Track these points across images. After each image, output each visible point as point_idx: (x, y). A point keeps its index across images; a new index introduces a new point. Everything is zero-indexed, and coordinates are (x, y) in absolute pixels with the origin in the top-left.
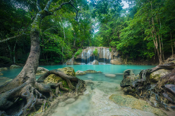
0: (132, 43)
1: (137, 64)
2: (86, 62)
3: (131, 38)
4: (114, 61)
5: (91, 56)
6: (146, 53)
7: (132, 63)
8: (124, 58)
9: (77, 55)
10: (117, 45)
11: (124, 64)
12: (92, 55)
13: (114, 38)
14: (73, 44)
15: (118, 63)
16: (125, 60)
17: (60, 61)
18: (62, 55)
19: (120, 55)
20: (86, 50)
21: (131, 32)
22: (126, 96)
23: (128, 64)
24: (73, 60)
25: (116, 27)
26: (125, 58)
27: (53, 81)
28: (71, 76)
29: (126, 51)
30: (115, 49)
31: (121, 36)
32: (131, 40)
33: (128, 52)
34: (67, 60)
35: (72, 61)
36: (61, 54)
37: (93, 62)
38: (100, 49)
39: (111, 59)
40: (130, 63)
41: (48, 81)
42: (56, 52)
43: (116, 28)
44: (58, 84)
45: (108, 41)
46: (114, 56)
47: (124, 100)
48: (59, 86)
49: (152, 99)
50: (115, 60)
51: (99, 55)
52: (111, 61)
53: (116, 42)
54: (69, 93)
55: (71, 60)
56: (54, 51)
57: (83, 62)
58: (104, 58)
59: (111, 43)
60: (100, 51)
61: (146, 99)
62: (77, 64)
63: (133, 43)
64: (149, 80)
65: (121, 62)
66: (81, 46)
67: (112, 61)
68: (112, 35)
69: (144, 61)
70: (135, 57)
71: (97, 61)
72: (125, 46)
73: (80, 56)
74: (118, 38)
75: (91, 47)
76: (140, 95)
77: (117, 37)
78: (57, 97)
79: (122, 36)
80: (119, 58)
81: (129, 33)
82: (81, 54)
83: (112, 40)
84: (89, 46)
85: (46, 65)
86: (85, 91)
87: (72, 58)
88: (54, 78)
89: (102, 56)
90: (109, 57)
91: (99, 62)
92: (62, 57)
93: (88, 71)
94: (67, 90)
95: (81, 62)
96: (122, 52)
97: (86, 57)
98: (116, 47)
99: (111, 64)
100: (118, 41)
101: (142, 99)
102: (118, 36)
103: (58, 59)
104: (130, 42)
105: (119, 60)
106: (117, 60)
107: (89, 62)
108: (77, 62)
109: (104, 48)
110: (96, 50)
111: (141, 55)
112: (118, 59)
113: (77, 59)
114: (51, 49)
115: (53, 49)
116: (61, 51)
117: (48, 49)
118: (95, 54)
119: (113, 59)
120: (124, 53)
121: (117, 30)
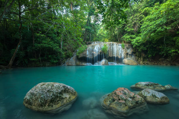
1: (155, 65)
4: (128, 60)
5: (99, 54)
6: (174, 50)
7: (148, 62)
8: (139, 57)
11: (139, 64)
12: (101, 53)
15: (134, 63)
16: (141, 59)
17: (58, 60)
18: (60, 53)
19: (135, 53)
23: (144, 63)
26: (141, 56)
29: (142, 47)
34: (66, 59)
35: (74, 60)
36: (59, 50)
38: (110, 45)
46: (127, 54)
50: (130, 60)
52: (123, 60)
53: (130, 36)
55: (71, 59)
56: (49, 47)
57: (89, 62)
58: (116, 56)
62: (81, 64)
65: (136, 61)
67: (126, 61)
68: (126, 27)
69: (164, 60)
70: (154, 55)
71: (107, 60)
73: (85, 54)
75: (97, 42)
80: (133, 57)
84: (94, 41)
85: (38, 66)
87: (73, 56)
90: (121, 56)
92: (60, 55)
96: (138, 48)
97: (93, 54)
98: (132, 43)
99: (124, 64)
100: (134, 34)
103: (55, 57)
105: (133, 59)
107: (96, 62)
108: (81, 62)
109: (115, 43)
110: (105, 46)
111: (163, 52)
112: (132, 58)
113: (80, 58)
114: (45, 44)
115: (48, 44)
116: (59, 47)
117: (42, 44)
118: (104, 52)
119: (126, 57)
120: (140, 50)
121: (133, 20)
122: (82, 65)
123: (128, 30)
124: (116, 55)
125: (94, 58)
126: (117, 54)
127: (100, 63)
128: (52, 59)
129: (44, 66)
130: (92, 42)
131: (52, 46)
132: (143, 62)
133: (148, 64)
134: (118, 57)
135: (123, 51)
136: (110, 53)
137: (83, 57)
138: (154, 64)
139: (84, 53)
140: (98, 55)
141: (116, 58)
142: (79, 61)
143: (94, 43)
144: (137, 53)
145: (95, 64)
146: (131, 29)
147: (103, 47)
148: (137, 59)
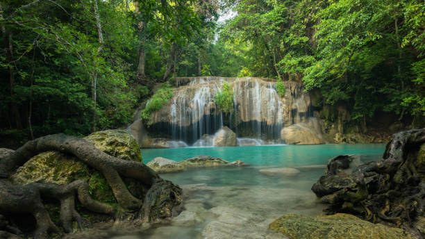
0: (360, 61)
1: (379, 143)
2: (189, 135)
3: (355, 40)
4: (294, 130)
5: (208, 113)
6: (410, 98)
7: (359, 136)
8: (333, 120)
9: (153, 110)
10: (306, 70)
11: (330, 142)
12: (212, 110)
13: (295, 43)
14: (135, 68)
15: (310, 138)
16: (336, 128)
18: (90, 112)
19: (318, 109)
20: (189, 91)
21: (357, 20)
22: (330, 216)
24: (139, 131)
26: (336, 118)
27: (49, 175)
28: (124, 158)
29: (337, 92)
30: (297, 87)
31: (320, 32)
32: (355, 48)
33: (345, 96)
35: (135, 132)
36: (87, 104)
37: (215, 138)
38: (242, 86)
39: (284, 124)
40: (354, 137)
41: (28, 177)
42: (66, 98)
44: (72, 185)
45: (271, 58)
46: (294, 112)
47: (323, 228)
48: (75, 192)
49: (422, 225)
50: (300, 129)
51: (238, 110)
52: (282, 131)
53: (300, 59)
54: (117, 222)
55: (128, 130)
56: (57, 96)
57: (178, 138)
58: (259, 119)
59: (283, 61)
60: (243, 94)
61: (402, 222)
62: (155, 144)
63: (363, 64)
64: (413, 168)
65: (322, 133)
66: (169, 76)
67: (288, 132)
68: (287, 31)
70: (371, 114)
71: (231, 133)
72: (336, 75)
73: (167, 114)
74: (307, 42)
75: (205, 79)
76: (383, 212)
77: (305, 39)
78: (67, 232)
79: (324, 35)
80: (314, 121)
81: (347, 23)
82: (169, 105)
83: (287, 52)
84: (198, 75)
86: (179, 213)
87: (132, 122)
88: (51, 166)
89: (251, 114)
91: (240, 136)
92: (91, 120)
93: (192, 161)
94: (107, 212)
95: (171, 139)
96: (326, 95)
97: (189, 115)
98: (303, 79)
99: (284, 141)
100: (310, 53)
101: (389, 224)
102: (310, 36)
103: (78, 126)
104: (353, 58)
105: (312, 127)
106: (306, 129)
107: (199, 137)
108: (155, 139)
109: (257, 81)
110: (228, 89)
111: (392, 105)
112: (310, 123)
113: (152, 126)
114: (45, 86)
115: (53, 87)
116: (85, 95)
117: (33, 87)
118: (221, 107)
119: (290, 122)
120: (331, 100)
121: (305, 13)
122: (156, 147)
123: (292, 40)
124: (259, 115)
125: (191, 124)
126: (261, 113)
127: (210, 140)
128: (66, 130)
130: (190, 78)
131: (63, 92)
132: (342, 136)
133: (357, 142)
135: (280, 102)
136: (244, 110)
137: (158, 123)
138: (373, 142)
139: (164, 111)
140: (205, 116)
141: (259, 124)
142: (148, 135)
143: (198, 82)
144: (326, 111)
145: (196, 143)
146: (300, 38)
147: (220, 91)
148: (324, 129)
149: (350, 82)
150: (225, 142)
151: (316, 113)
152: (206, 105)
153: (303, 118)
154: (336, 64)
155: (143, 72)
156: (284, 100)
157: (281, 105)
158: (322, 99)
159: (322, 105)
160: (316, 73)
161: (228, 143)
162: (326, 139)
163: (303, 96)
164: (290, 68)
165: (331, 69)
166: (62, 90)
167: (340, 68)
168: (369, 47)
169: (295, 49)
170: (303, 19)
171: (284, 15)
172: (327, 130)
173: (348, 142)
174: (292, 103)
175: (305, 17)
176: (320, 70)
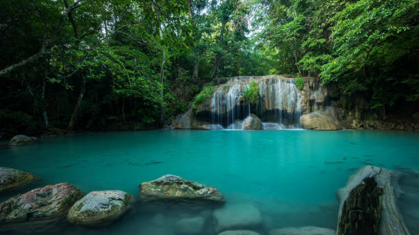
0: (379, 56)
1: (400, 130)
3: (376, 34)
4: (312, 117)
5: (239, 104)
7: (378, 123)
8: (350, 108)
9: (200, 102)
10: (323, 67)
11: (347, 128)
13: (313, 45)
14: (191, 74)
15: (327, 125)
16: (353, 115)
17: (154, 119)
18: (159, 105)
19: (336, 99)
20: (225, 88)
21: (377, 14)
24: (191, 117)
25: (318, 9)
26: (353, 106)
29: (353, 84)
30: (315, 81)
31: (336, 33)
32: (375, 43)
33: (362, 88)
34: (175, 116)
35: (188, 118)
37: (244, 123)
39: (303, 112)
40: (372, 124)
42: (142, 96)
43: (318, 12)
45: (294, 58)
46: (312, 102)
50: (317, 116)
52: (301, 118)
53: (317, 58)
55: (185, 116)
57: (216, 122)
59: (301, 61)
60: (267, 88)
62: (200, 127)
63: (383, 57)
65: (339, 120)
66: (214, 77)
67: (306, 119)
70: (392, 104)
71: (257, 118)
72: (353, 69)
73: (208, 105)
74: (325, 43)
75: (238, 79)
77: (322, 41)
80: (330, 110)
82: (210, 99)
83: (307, 52)
84: (237, 75)
85: (122, 131)
87: (187, 110)
95: (211, 123)
96: (343, 87)
97: (225, 106)
98: (320, 74)
99: (303, 127)
100: (327, 52)
102: (327, 38)
103: (153, 113)
104: (371, 53)
105: (330, 115)
106: (323, 117)
108: (200, 123)
109: (279, 78)
110: (255, 85)
112: (327, 111)
113: (198, 114)
118: (249, 99)
119: (308, 111)
120: (348, 91)
121: (322, 18)
123: (310, 43)
125: (226, 113)
127: (240, 124)
129: (131, 129)
130: (228, 78)
132: (359, 123)
133: (376, 128)
134: (286, 111)
135: (299, 94)
137: (203, 112)
138: (393, 129)
139: (207, 103)
140: (236, 106)
142: (196, 120)
144: (343, 101)
146: (318, 41)
147: (248, 87)
148: (341, 116)
149: (368, 75)
150: (252, 127)
151: (334, 103)
152: (237, 98)
153: (321, 107)
154: (354, 60)
155: (197, 76)
156: (303, 92)
157: (300, 97)
158: (339, 91)
159: (339, 96)
160: (332, 69)
161: (254, 127)
162: (343, 125)
163: (320, 89)
164: (308, 66)
165: (348, 64)
166: (140, 91)
167: (358, 63)
168: (389, 42)
169: (313, 50)
170: (320, 24)
171: (303, 23)
172: (344, 117)
173: (366, 128)
174: (310, 94)
175: (322, 22)
176: (336, 67)
